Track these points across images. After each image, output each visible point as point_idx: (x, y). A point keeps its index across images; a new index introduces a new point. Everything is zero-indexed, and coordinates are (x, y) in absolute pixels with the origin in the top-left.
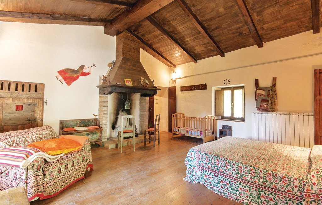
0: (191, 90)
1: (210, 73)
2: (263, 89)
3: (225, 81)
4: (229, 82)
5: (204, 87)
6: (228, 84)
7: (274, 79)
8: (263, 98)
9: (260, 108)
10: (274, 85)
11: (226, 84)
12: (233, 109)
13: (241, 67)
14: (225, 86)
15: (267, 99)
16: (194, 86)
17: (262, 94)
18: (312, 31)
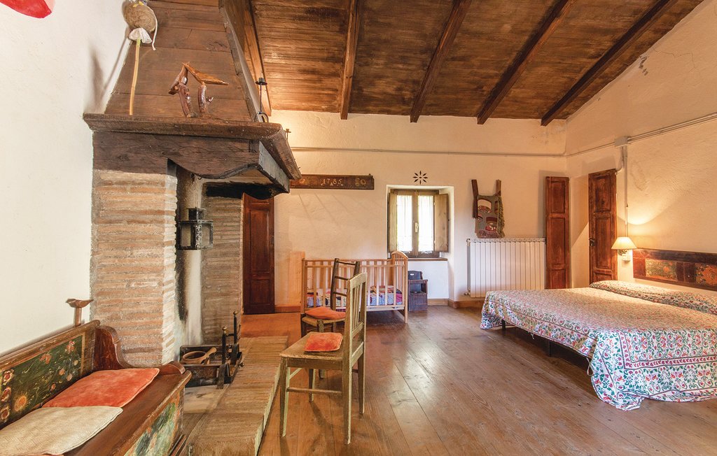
0: (327, 187)
1: (381, 151)
2: (489, 199)
3: (416, 174)
4: (426, 178)
5: (367, 182)
6: (422, 182)
7: (498, 184)
8: (489, 214)
9: (482, 234)
10: (499, 193)
11: (418, 181)
12: (415, 235)
13: (448, 153)
14: (417, 185)
15: (494, 216)
16: (337, 177)
17: (487, 208)
18: (540, 120)
